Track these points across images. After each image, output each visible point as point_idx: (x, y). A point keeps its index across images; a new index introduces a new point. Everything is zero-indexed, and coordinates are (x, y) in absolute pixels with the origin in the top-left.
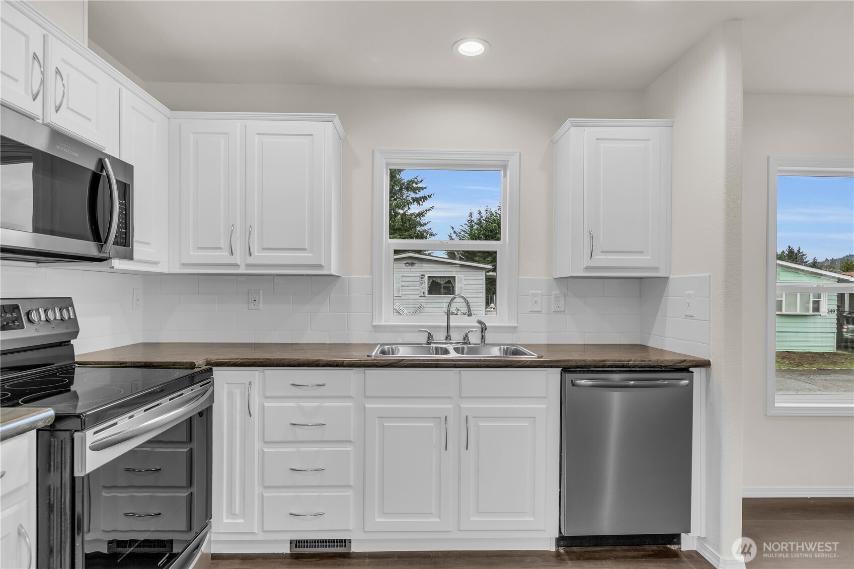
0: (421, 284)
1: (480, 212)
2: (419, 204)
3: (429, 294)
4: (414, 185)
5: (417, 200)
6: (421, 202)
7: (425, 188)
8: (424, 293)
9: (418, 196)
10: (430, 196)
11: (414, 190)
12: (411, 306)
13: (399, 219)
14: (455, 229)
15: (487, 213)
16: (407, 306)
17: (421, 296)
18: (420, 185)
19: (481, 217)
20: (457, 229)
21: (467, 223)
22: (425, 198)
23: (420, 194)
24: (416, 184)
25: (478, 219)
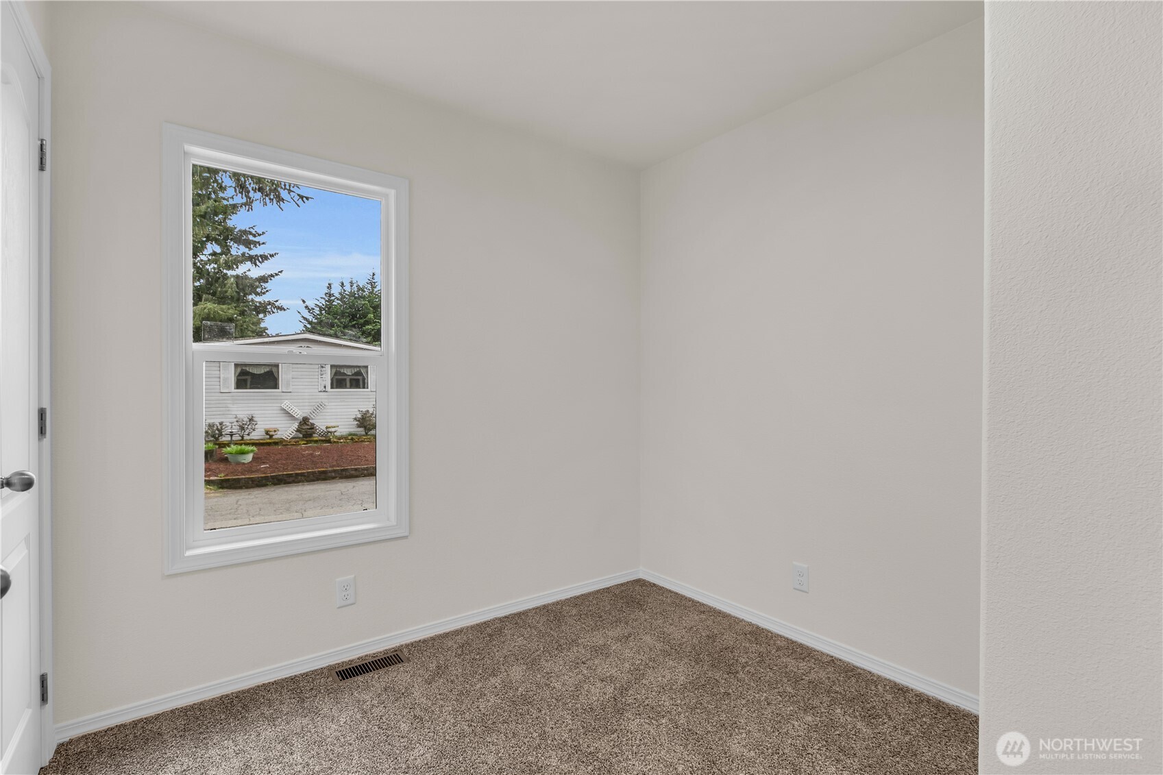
0: (322, 375)
1: (343, 284)
2: (256, 265)
3: (332, 388)
4: (251, 237)
5: (253, 259)
6: (258, 263)
7: (263, 243)
8: (325, 387)
9: (253, 253)
10: (272, 256)
11: (248, 244)
12: (307, 404)
13: (232, 284)
14: (308, 303)
15: (351, 286)
16: (301, 404)
17: (321, 391)
18: (256, 239)
19: (345, 291)
20: (311, 304)
21: (324, 297)
22: (264, 258)
23: (256, 251)
24: (255, 236)
25: (340, 294)
